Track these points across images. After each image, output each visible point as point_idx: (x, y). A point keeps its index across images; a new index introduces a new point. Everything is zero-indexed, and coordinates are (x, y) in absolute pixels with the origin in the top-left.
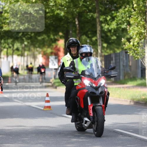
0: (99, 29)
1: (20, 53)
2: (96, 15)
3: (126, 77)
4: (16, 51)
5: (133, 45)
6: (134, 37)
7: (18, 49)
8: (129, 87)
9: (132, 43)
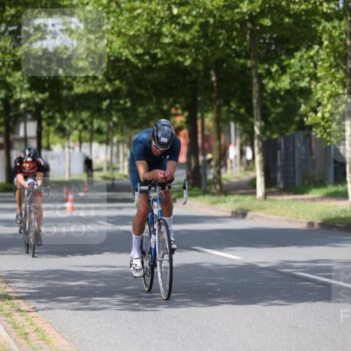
0: (256, 88)
1: (104, 138)
2: (249, 63)
3: (306, 182)
4: (96, 135)
5: (323, 118)
6: (325, 102)
7: (99, 131)
8: (314, 200)
9: (319, 115)
